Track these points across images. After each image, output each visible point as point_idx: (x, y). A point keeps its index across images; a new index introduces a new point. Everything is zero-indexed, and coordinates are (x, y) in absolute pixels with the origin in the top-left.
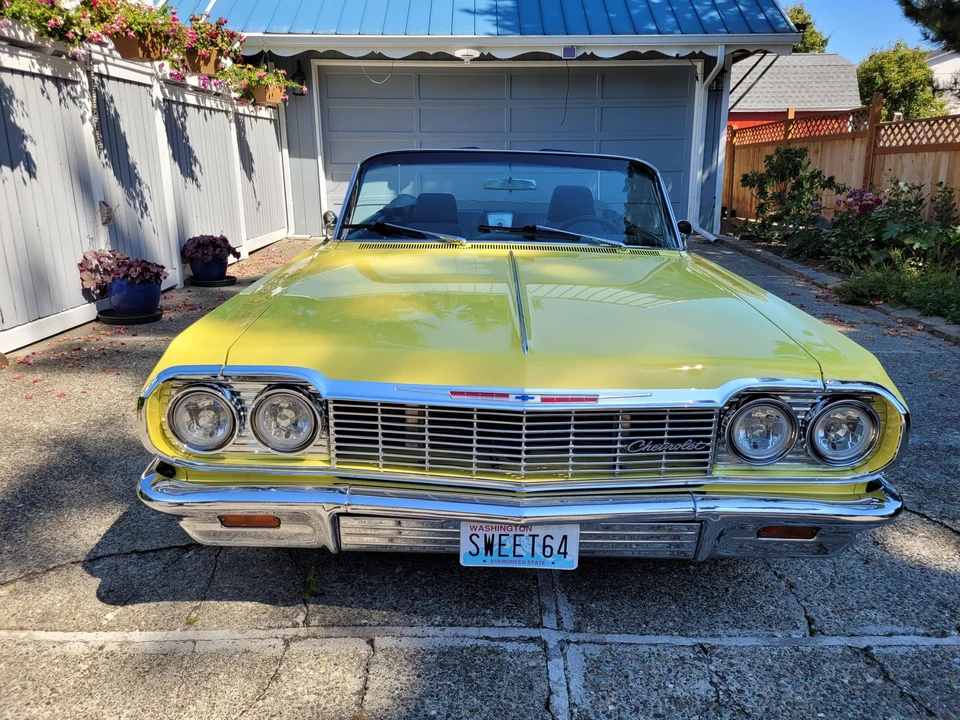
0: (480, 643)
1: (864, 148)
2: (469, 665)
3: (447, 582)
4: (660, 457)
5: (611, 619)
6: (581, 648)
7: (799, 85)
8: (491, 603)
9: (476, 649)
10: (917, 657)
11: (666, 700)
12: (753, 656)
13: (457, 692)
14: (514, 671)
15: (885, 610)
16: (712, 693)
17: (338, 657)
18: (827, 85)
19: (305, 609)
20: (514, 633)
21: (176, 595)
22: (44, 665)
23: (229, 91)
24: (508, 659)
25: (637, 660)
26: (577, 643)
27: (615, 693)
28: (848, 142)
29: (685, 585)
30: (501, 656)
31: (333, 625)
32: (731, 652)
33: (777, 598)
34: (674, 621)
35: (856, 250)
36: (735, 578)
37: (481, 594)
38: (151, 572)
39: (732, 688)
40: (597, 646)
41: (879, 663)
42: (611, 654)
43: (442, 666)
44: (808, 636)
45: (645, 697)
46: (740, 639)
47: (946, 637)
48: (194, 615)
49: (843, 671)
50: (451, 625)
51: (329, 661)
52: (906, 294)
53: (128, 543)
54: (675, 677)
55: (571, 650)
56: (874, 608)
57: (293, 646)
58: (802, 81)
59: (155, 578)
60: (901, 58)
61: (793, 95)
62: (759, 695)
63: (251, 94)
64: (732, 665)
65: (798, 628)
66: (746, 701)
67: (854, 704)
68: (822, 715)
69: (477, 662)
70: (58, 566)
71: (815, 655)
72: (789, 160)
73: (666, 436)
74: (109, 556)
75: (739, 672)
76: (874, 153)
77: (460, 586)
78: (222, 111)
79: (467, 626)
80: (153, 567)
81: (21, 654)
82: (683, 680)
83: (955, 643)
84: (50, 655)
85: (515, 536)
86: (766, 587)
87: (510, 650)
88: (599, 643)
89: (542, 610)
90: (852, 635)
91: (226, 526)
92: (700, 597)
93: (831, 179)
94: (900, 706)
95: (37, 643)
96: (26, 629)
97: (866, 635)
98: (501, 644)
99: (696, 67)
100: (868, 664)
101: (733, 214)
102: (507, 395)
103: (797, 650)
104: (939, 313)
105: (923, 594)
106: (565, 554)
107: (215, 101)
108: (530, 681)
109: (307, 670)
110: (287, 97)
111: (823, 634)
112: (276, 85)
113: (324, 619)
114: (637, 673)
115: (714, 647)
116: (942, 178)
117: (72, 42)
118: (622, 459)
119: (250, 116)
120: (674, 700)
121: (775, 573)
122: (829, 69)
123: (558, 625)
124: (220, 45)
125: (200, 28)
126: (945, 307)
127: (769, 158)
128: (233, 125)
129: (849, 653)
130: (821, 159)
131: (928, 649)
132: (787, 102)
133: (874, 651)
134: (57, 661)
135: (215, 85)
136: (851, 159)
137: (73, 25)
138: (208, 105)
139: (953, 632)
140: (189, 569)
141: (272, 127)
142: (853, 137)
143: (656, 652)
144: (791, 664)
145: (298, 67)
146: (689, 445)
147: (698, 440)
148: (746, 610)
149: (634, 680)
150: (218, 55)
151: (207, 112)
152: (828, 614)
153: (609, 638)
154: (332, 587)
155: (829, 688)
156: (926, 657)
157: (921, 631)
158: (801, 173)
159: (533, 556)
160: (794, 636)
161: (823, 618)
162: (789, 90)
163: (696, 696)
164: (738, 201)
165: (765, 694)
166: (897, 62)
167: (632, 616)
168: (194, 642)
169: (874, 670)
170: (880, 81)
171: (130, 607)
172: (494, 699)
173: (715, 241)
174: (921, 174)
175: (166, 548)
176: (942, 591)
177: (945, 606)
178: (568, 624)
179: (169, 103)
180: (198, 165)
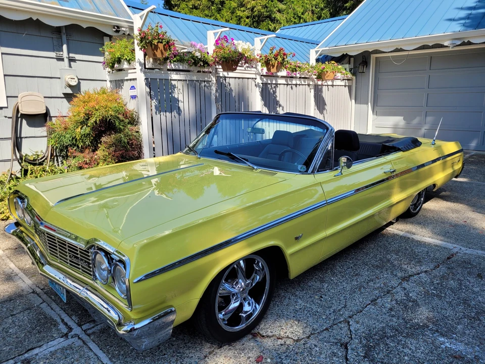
0: (58, 320)
2: (43, 325)
4: (79, 265)
6: (77, 340)
9: (54, 321)
14: (46, 334)
17: (29, 303)
20: (71, 323)
24: (54, 329)
25: (81, 355)
26: (79, 338)
43: (38, 320)
50: (64, 310)
69: (46, 325)
73: (79, 256)
78: (305, 85)
79: (66, 313)
87: (59, 327)
88: (84, 343)
89: (92, 321)
98: (62, 324)
108: (43, 340)
113: (48, 291)
114: (71, 359)
118: (69, 261)
119: (328, 85)
123: (87, 329)
128: (312, 90)
138: (295, 83)
141: (346, 89)
143: (91, 357)
149: (65, 361)
151: (294, 86)
153: (90, 343)
167: (113, 341)
178: (91, 331)
179: (265, 85)
180: (281, 108)
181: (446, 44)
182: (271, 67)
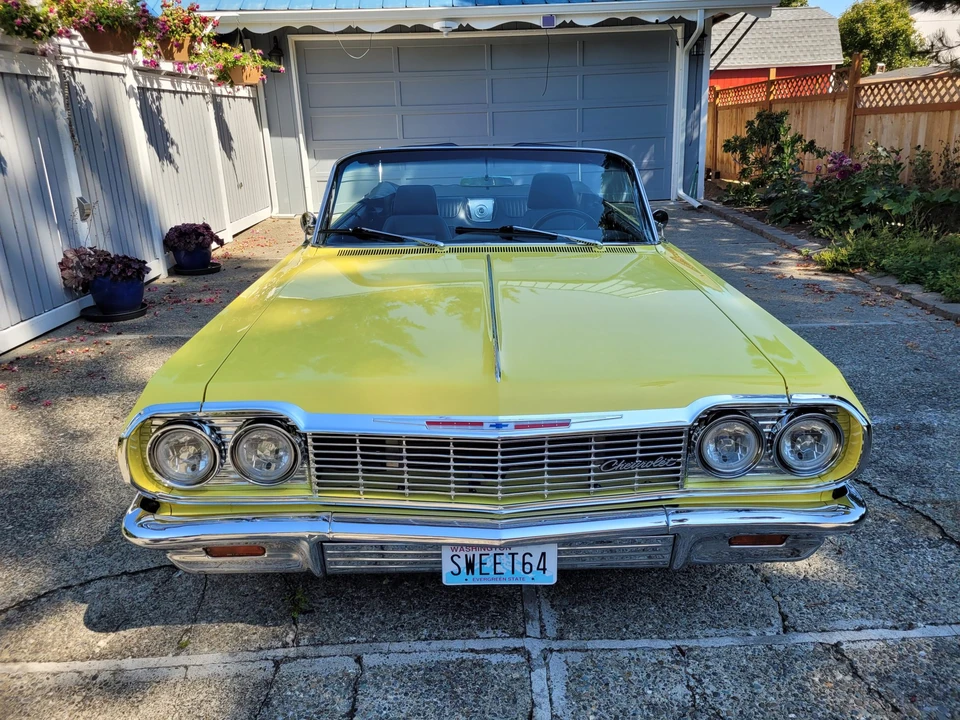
0: (465, 656)
1: (844, 109)
2: (455, 680)
3: (433, 592)
4: (633, 474)
5: (593, 624)
6: (563, 656)
7: (781, 41)
8: (476, 613)
9: (461, 663)
10: (884, 652)
11: (645, 707)
12: (729, 656)
13: (443, 709)
14: (498, 685)
15: (856, 603)
16: (688, 697)
17: (327, 678)
18: (810, 39)
19: (294, 627)
20: (498, 644)
21: (167, 618)
22: (39, 698)
23: (205, 73)
24: (492, 671)
25: (617, 666)
26: (559, 651)
27: (595, 702)
28: (829, 104)
29: (664, 584)
30: (485, 670)
31: (322, 644)
32: (708, 654)
33: (752, 594)
34: (654, 623)
35: (836, 215)
36: (712, 574)
37: (466, 603)
38: (141, 594)
39: (708, 692)
40: (578, 653)
41: (849, 660)
42: (592, 661)
43: (428, 682)
44: (782, 633)
45: (624, 704)
46: (716, 639)
47: (913, 628)
48: (185, 639)
49: (814, 669)
50: (438, 638)
51: (318, 682)
52: (884, 261)
53: (118, 564)
54: (654, 682)
55: (554, 659)
56: (845, 601)
57: (284, 668)
58: (785, 36)
59: (146, 601)
60: (883, 8)
61: (776, 50)
62: (733, 698)
63: (227, 75)
64: (708, 667)
65: (772, 625)
66: (721, 704)
67: (823, 703)
68: (793, 716)
69: (463, 676)
70: (49, 592)
71: (788, 653)
72: (770, 125)
73: (638, 454)
74: (100, 578)
75: (714, 674)
76: (855, 113)
77: (446, 596)
78: (199, 94)
79: (453, 639)
80: (144, 589)
81: (16, 689)
82: (662, 685)
83: (922, 635)
84: (43, 688)
85: (495, 555)
86: (743, 582)
87: (494, 662)
88: (580, 651)
89: (526, 618)
90: (824, 631)
91: (212, 556)
92: (678, 597)
93: (812, 143)
94: (867, 703)
95: (31, 675)
96: (19, 661)
97: (837, 630)
98: (486, 656)
99: (676, 31)
100: (838, 660)
101: (718, 175)
102: (481, 424)
103: (771, 649)
104: (916, 281)
105: (892, 584)
106: (544, 569)
107: (191, 84)
108: (514, 694)
109: (297, 693)
110: (265, 77)
111: (796, 630)
112: (252, 64)
113: (313, 638)
114: (617, 680)
115: (690, 649)
116: (921, 141)
117: (39, 38)
118: (596, 478)
119: (228, 97)
120: (652, 707)
121: (752, 568)
122: (811, 23)
123: (541, 633)
124: (193, 31)
125: (171, 14)
126: (922, 275)
127: (750, 123)
128: (211, 106)
129: (820, 649)
130: (802, 121)
131: (895, 642)
132: (770, 58)
133: (844, 647)
134: (51, 694)
135: (190, 69)
136: (832, 120)
137: (40, 21)
138: (184, 89)
139: (919, 624)
140: (180, 589)
141: (251, 104)
142: (834, 97)
143: (636, 657)
144: (765, 664)
145: (274, 45)
146: (661, 462)
147: (669, 456)
148: (723, 608)
149: (614, 688)
150: (191, 41)
151: (184, 96)
152: (801, 609)
153: (590, 645)
154: (320, 603)
155: (800, 687)
156: (893, 651)
157: (889, 623)
158: (783, 138)
159: (513, 573)
160: (768, 634)
161: (797, 614)
162: (771, 46)
163: (674, 702)
164: (722, 162)
165: (739, 696)
166: (879, 11)
167: (613, 620)
168: (186, 667)
169: (844, 667)
170: (862, 32)
171: (122, 632)
172: (478, 714)
173: (699, 207)
174: (900, 135)
175: (155, 568)
176: (911, 580)
177: (913, 596)
178: (551, 631)
179: (143, 90)
180: (175, 147)
181: (437, 26)
182: (175, 49)
